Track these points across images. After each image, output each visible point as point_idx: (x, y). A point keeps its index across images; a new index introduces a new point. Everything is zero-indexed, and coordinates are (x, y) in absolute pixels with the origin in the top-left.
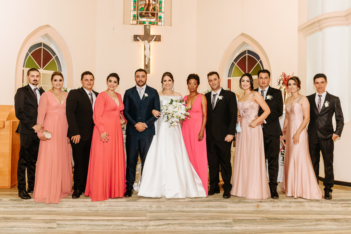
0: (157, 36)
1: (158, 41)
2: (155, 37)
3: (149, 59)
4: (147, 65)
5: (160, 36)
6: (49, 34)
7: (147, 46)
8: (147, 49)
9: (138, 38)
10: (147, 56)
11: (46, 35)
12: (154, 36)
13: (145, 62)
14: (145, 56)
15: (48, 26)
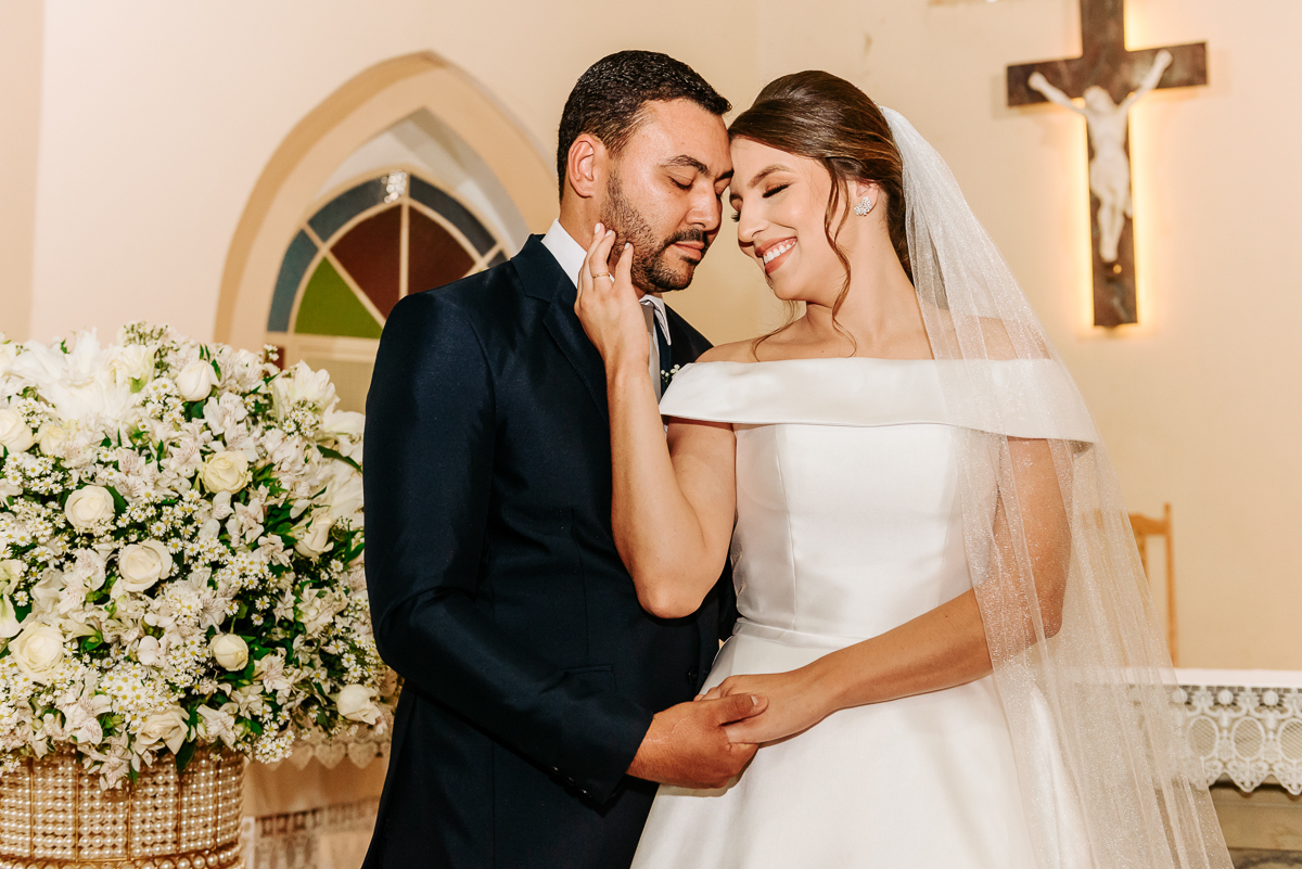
0: (1176, 51)
1: (1189, 83)
2: (1163, 60)
3: (1128, 222)
4: (1110, 266)
5: (1202, 46)
6: (440, 110)
7: (1108, 128)
8: (1109, 151)
9: (1038, 82)
10: (1106, 199)
11: (424, 121)
12: (1155, 52)
13: (1096, 241)
14: (1096, 204)
15: (429, 59)
